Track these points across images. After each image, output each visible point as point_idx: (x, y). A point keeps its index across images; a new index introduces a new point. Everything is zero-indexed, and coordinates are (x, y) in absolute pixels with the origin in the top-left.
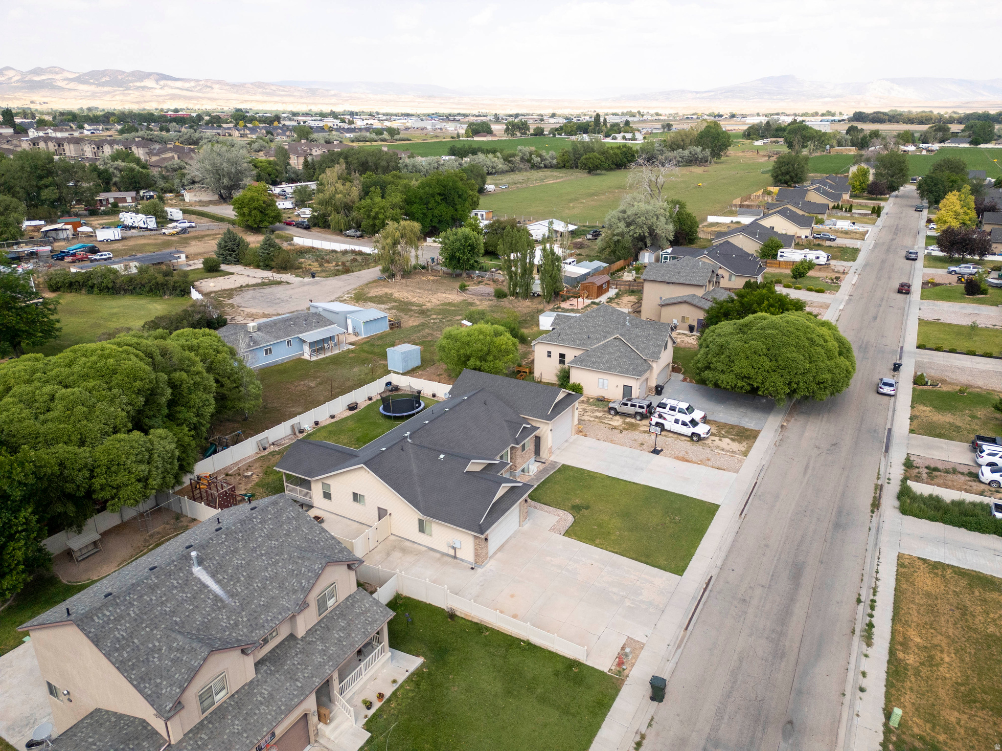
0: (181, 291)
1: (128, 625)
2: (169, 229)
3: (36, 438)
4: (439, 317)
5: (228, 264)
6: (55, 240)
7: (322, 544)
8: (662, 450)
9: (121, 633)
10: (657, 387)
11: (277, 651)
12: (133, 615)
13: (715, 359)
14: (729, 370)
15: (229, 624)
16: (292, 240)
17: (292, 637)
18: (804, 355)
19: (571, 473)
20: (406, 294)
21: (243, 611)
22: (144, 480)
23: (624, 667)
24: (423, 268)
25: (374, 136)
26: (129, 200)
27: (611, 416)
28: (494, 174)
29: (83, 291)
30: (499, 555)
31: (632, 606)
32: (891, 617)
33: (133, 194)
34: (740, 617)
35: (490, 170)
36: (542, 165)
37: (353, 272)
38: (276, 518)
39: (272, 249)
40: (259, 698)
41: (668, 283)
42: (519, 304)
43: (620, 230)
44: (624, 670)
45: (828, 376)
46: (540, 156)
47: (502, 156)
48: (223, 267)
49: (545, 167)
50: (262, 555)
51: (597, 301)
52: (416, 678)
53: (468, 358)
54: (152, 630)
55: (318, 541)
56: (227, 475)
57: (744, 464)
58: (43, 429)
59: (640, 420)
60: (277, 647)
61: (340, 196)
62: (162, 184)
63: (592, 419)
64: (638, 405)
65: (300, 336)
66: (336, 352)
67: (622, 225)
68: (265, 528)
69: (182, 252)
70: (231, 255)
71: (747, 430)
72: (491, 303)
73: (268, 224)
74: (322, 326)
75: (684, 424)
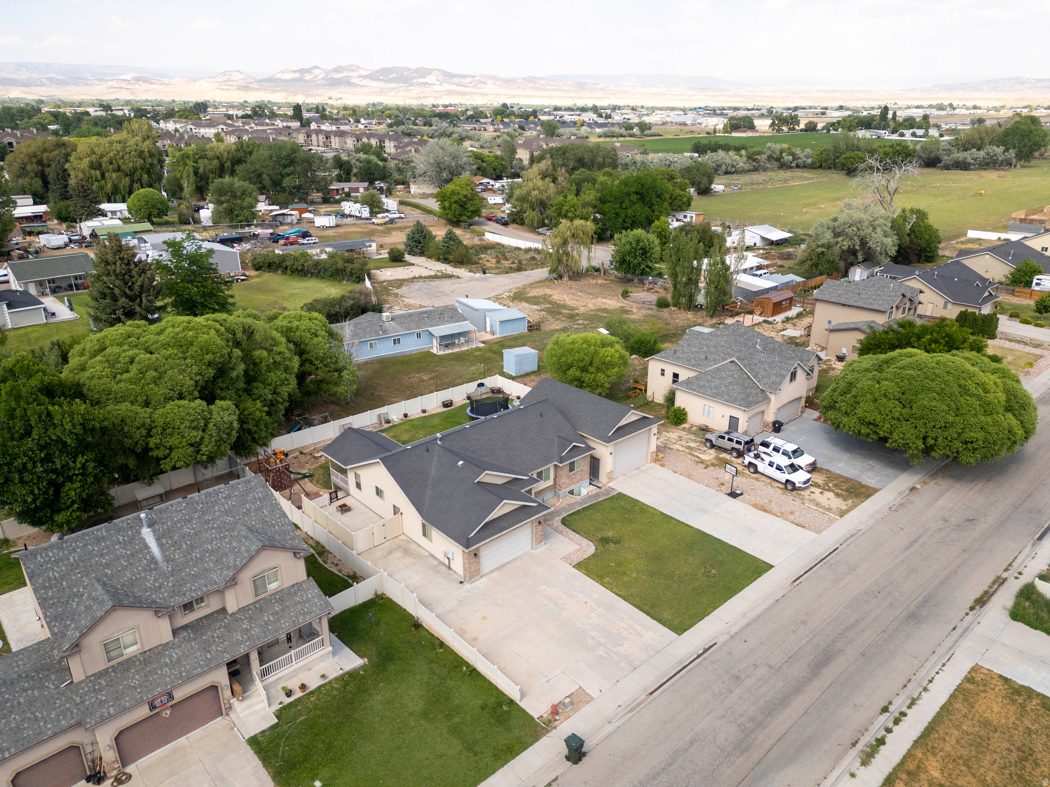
0: (357, 277)
1: (63, 568)
2: (380, 219)
3: (109, 395)
4: (585, 322)
5: (414, 255)
6: (282, 224)
7: (277, 528)
8: (742, 494)
9: (55, 574)
10: (774, 423)
11: (204, 621)
12: (71, 560)
13: (840, 398)
14: (853, 413)
15: (154, 585)
16: (484, 235)
17: (223, 610)
18: (948, 406)
19: (622, 503)
20: (565, 296)
21: (172, 576)
22: (196, 446)
23: (557, 718)
24: (598, 270)
25: (623, 131)
26: (361, 190)
27: (705, 449)
28: (733, 173)
29: (279, 272)
30: (496, 574)
31: (604, 655)
32: (915, 738)
33: (366, 184)
34: (722, 694)
35: (729, 169)
36: (794, 165)
37: (525, 270)
38: (243, 496)
39: (452, 243)
40: (167, 660)
41: (844, 305)
42: (680, 315)
43: (825, 241)
44: (556, 720)
45: (980, 435)
46: (793, 154)
47: (747, 154)
48: (408, 257)
49: (798, 166)
50: (213, 528)
51: (770, 319)
52: (351, 677)
53: (570, 366)
54: (82, 577)
55: (274, 524)
56: (301, 453)
57: (834, 525)
58: (115, 387)
59: (736, 458)
60: (205, 617)
61: (536, 192)
62: (396, 176)
63: (681, 449)
64: (735, 439)
65: (430, 329)
66: (465, 348)
67: (829, 235)
68: (227, 503)
69: (374, 241)
70: (417, 246)
71: (863, 486)
72: (650, 312)
73: (466, 218)
74: (454, 322)
75: (779, 468)
